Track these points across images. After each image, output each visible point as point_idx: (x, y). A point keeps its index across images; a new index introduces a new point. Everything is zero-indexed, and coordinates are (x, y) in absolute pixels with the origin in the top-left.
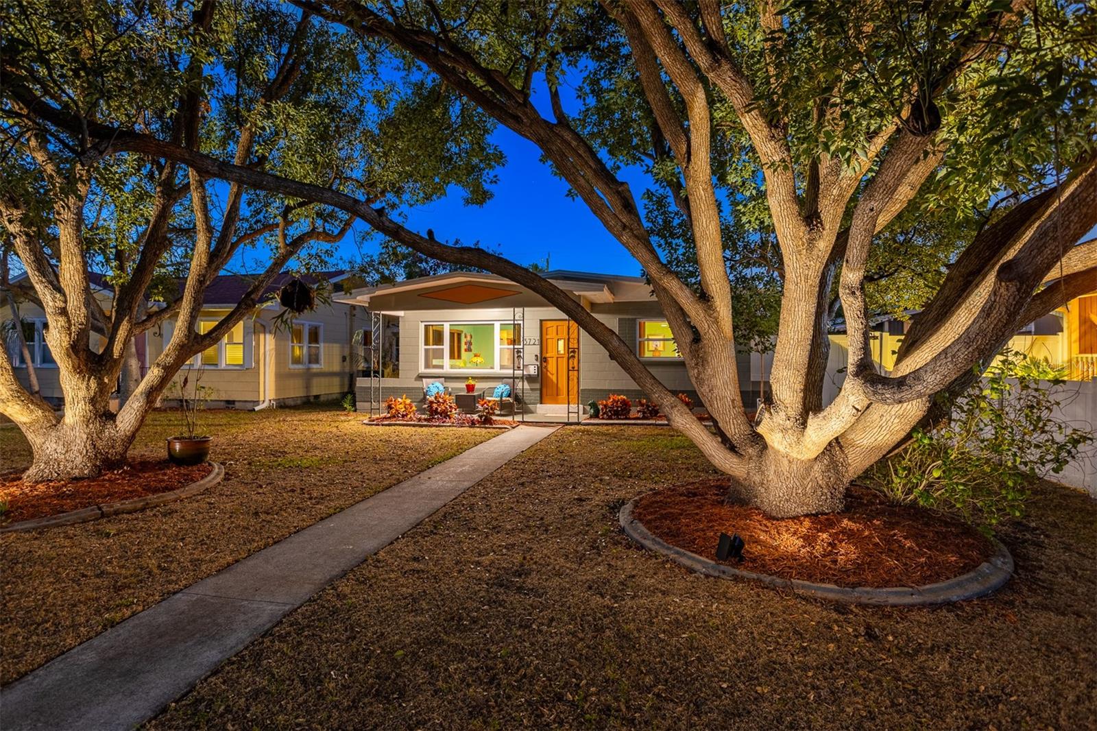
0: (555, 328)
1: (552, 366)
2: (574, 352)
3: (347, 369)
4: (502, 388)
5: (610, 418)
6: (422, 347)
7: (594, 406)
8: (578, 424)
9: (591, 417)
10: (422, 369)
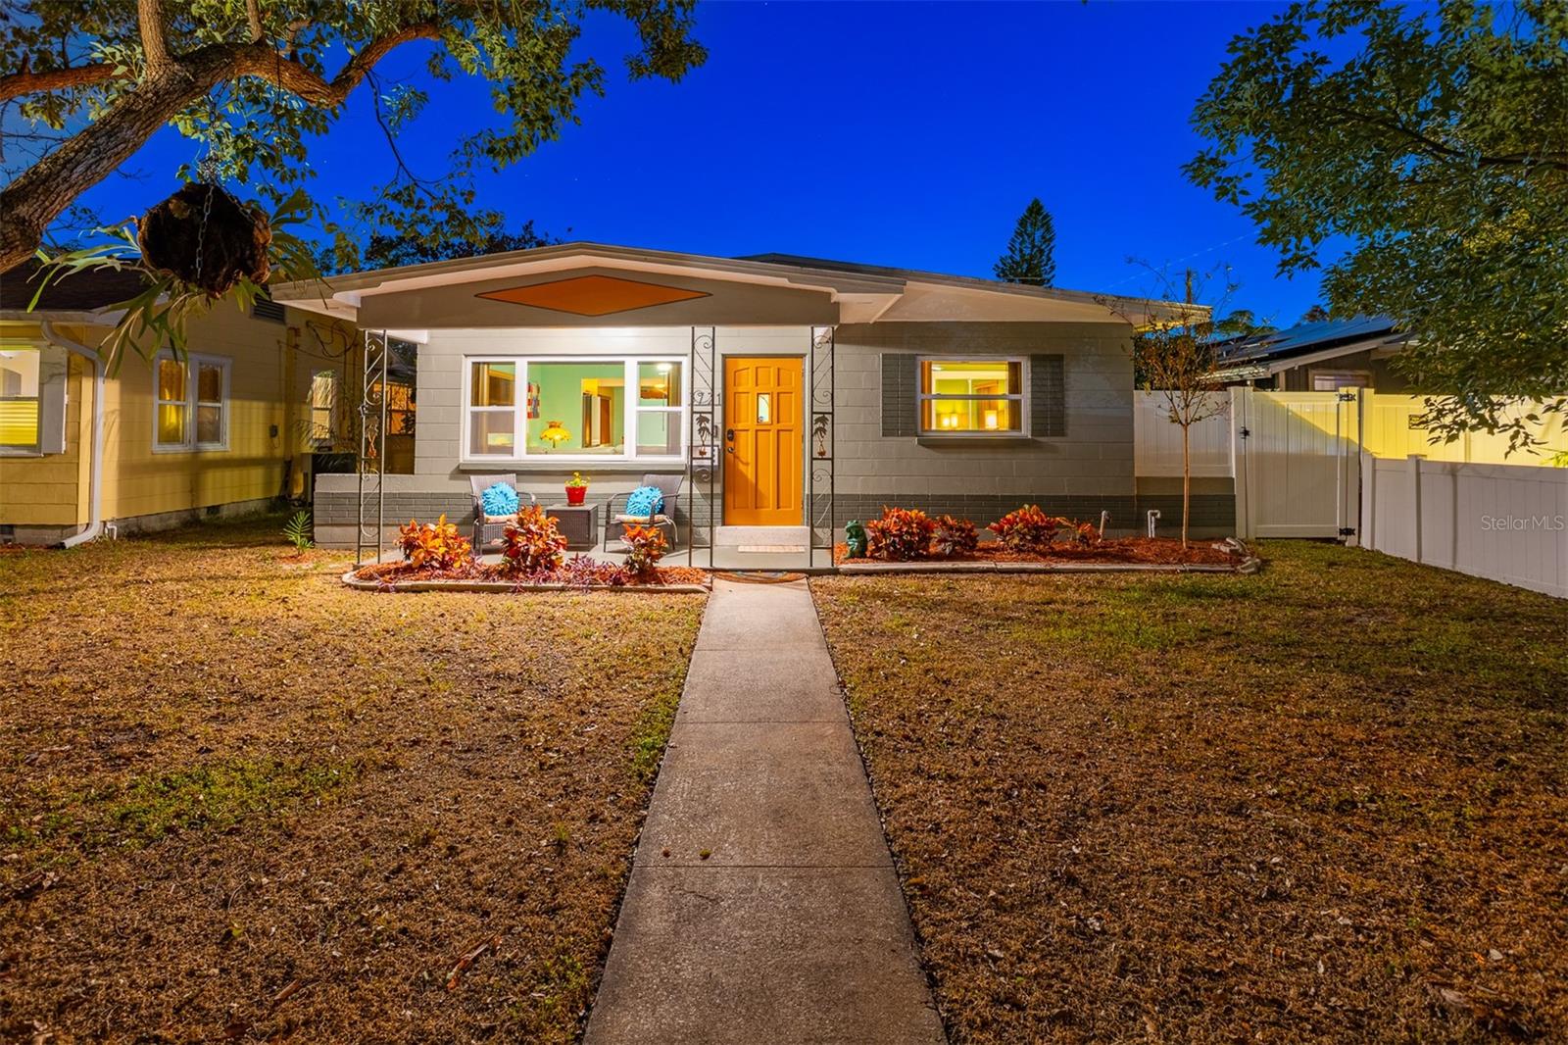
0: (751, 373)
1: (745, 446)
2: (823, 420)
3: (279, 452)
4: (645, 495)
5: (892, 558)
6: (467, 409)
7: (857, 533)
8: (835, 572)
9: (853, 555)
10: (466, 456)
